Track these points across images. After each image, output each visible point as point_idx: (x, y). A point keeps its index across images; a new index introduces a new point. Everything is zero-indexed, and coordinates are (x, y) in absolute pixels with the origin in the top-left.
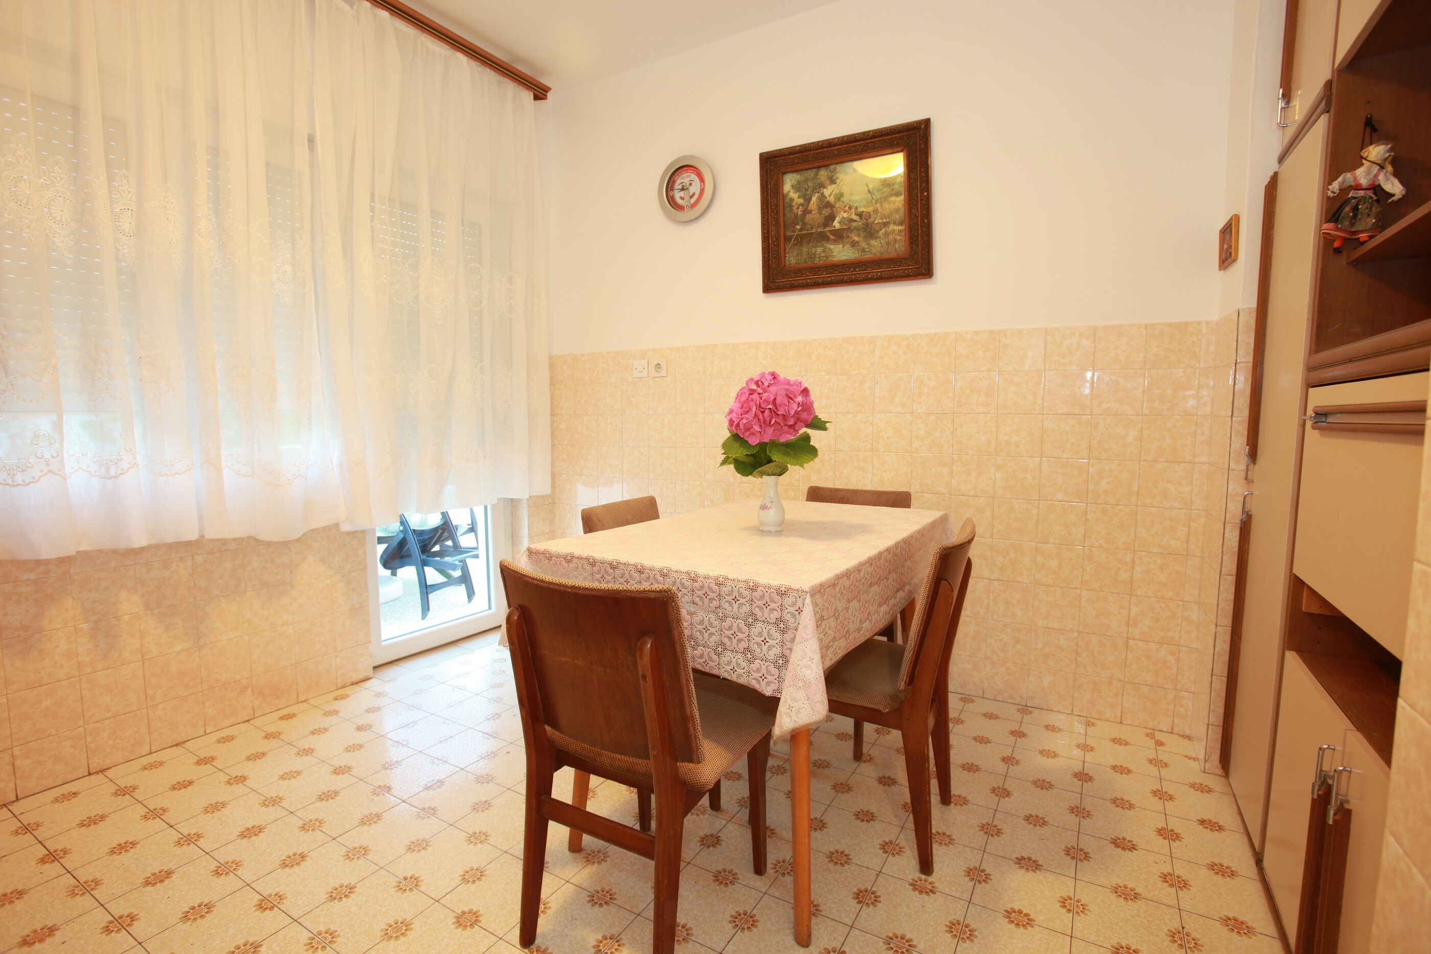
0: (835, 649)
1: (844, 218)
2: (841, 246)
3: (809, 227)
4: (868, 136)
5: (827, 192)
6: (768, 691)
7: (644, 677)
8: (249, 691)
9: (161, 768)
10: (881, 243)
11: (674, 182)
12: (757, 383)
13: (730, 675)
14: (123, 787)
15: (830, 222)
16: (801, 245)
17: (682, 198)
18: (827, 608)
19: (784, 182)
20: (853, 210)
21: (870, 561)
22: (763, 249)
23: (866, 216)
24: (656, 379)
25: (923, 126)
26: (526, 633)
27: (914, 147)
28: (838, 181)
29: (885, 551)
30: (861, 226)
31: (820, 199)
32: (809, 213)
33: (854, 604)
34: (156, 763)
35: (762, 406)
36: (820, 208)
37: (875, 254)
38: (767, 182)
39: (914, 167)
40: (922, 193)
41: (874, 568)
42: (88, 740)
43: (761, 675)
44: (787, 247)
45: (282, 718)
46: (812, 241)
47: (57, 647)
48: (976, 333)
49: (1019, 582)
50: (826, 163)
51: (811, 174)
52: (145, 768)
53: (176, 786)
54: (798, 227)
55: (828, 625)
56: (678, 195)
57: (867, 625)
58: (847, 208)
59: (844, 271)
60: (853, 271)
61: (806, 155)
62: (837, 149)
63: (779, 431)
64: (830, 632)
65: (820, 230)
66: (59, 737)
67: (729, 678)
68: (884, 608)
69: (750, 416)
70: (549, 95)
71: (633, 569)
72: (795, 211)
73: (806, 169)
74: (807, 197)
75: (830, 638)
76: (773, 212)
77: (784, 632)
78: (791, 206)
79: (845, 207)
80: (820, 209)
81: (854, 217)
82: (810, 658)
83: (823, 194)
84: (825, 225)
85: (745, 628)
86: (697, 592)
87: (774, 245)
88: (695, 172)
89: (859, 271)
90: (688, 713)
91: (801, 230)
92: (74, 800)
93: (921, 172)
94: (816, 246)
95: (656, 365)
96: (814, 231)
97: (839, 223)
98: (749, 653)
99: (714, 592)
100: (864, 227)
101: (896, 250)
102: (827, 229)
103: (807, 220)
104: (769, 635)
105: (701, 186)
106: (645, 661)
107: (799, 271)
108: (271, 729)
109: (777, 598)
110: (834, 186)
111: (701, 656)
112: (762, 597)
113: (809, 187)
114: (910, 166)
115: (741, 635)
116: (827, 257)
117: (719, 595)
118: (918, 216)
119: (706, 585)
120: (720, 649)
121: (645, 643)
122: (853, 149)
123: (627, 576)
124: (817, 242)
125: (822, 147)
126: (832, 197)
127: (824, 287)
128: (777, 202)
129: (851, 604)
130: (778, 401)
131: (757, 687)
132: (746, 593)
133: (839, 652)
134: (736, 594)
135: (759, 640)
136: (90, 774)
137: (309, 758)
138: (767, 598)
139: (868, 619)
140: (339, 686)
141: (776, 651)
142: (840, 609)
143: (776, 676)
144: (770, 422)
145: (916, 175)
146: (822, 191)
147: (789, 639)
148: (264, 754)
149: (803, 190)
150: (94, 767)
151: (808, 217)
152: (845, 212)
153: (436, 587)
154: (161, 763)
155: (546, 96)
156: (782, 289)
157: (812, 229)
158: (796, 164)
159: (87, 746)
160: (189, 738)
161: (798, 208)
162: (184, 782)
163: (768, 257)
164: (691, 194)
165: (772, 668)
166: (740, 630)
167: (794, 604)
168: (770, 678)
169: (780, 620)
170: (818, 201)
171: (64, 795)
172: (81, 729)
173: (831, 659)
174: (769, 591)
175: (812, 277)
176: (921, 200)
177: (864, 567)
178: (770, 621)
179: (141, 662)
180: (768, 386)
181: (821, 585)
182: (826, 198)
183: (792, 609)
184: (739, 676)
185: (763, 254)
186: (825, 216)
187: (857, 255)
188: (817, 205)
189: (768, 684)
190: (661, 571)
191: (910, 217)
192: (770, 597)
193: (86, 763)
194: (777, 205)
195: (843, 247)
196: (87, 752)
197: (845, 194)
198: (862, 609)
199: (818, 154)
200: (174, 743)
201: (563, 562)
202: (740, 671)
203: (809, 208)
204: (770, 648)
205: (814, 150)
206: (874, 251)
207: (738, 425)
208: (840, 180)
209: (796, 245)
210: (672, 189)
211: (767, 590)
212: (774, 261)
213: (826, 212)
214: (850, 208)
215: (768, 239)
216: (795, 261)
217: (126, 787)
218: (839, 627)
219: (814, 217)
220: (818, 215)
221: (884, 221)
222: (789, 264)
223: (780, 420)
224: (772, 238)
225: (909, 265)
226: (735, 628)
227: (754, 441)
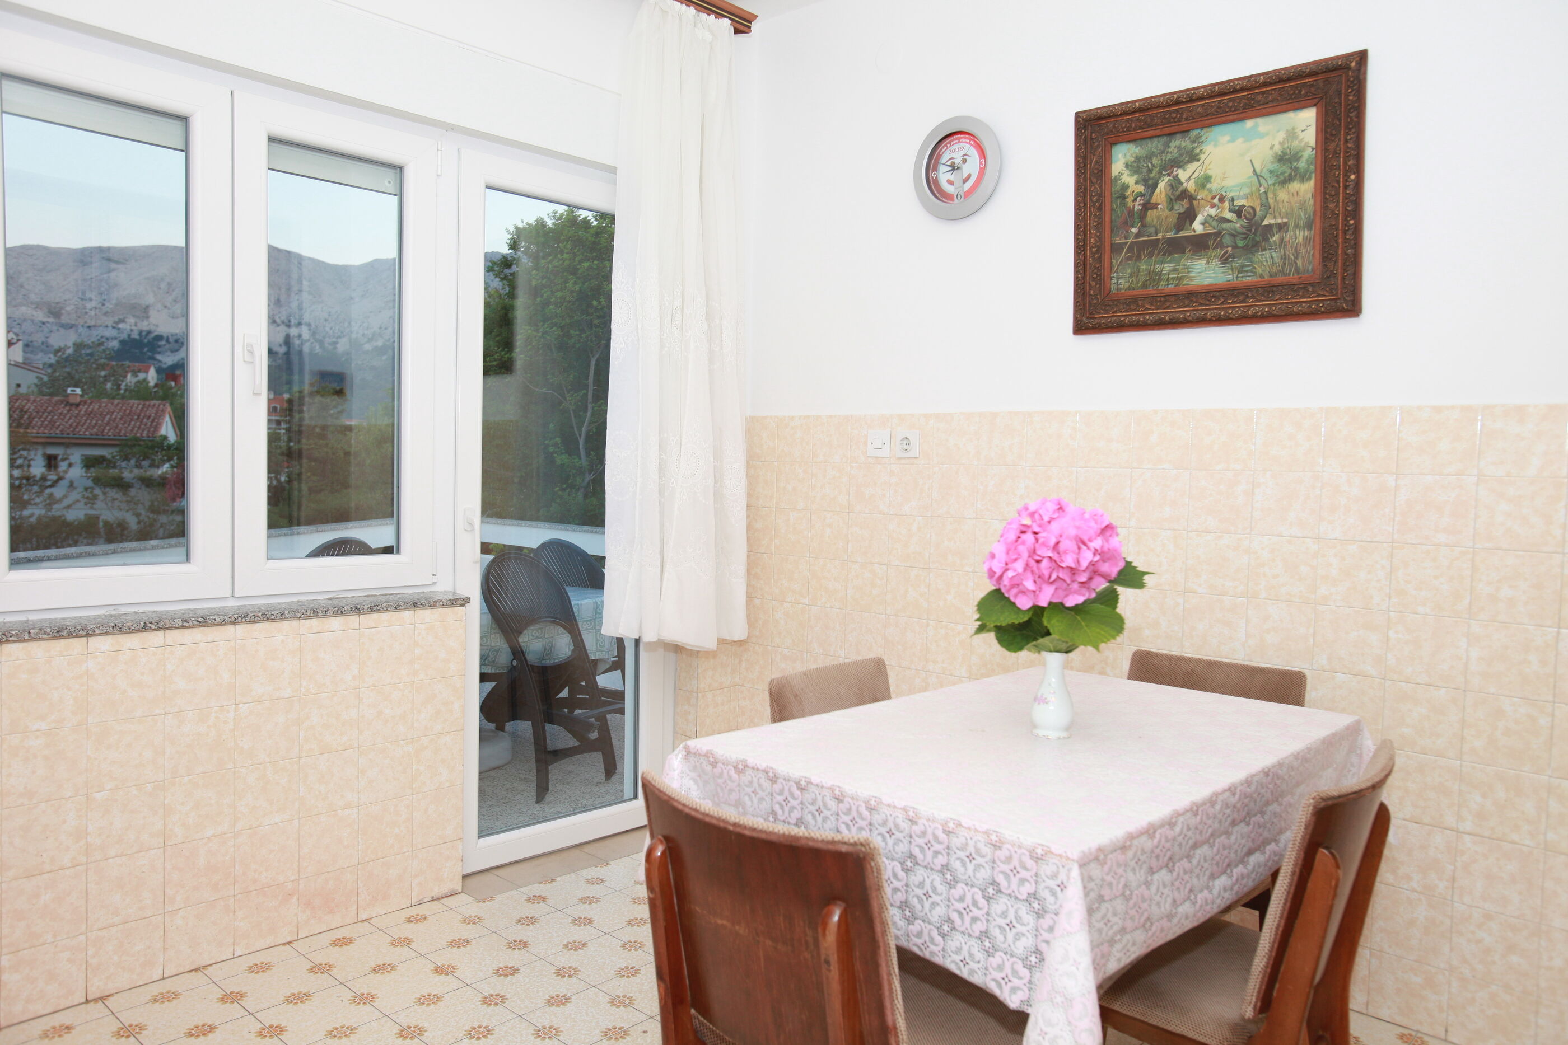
0: (1126, 945)
1: (1211, 217)
2: (1204, 262)
3: (1152, 230)
4: (1256, 82)
5: (1183, 175)
6: (1013, 1002)
7: (828, 962)
8: (295, 897)
9: (175, 1001)
10: (1272, 257)
11: (939, 156)
12: (1032, 515)
13: (959, 969)
14: (127, 1025)
15: (1188, 222)
16: (1139, 258)
17: (950, 183)
18: (1110, 884)
19: (1114, 159)
20: (1226, 204)
21: (1194, 810)
22: (1076, 265)
23: (1249, 213)
24: (903, 461)
25: (1353, 64)
26: (671, 876)
27: (1337, 100)
28: (1202, 157)
29: (1225, 791)
30: (1239, 230)
31: (1171, 186)
32: (1152, 208)
33: (1163, 875)
34: (170, 994)
35: (1039, 553)
36: (1171, 199)
37: (1261, 276)
38: (1085, 158)
39: (1334, 132)
40: (1346, 176)
41: (1201, 819)
42: (90, 953)
43: (1003, 975)
44: (1114, 261)
45: (335, 943)
46: (1156, 252)
47: (64, 822)
48: (1438, 409)
49: (1513, 842)
50: (1184, 127)
51: (1155, 145)
52: (155, 1000)
53: (193, 1032)
54: (1134, 230)
55: (1111, 910)
56: (944, 176)
57: (1186, 908)
58: (1216, 201)
59: (1208, 302)
60: (1222, 303)
61: (1150, 115)
62: (1203, 105)
63: (1066, 590)
64: (1114, 920)
65: (1171, 235)
66: (56, 946)
67: (958, 972)
68: (1222, 881)
69: (1019, 566)
70: (754, 26)
71: (828, 795)
72: (1130, 204)
73: (1151, 138)
74: (1150, 182)
75: (1116, 928)
76: (1094, 206)
77: (1039, 915)
78: (1124, 197)
79: (1213, 198)
80: (1171, 201)
81: (1229, 216)
82: (1075, 961)
83: (1176, 179)
84: (1179, 227)
85: (982, 902)
86: (917, 839)
87: (1093, 259)
88: (972, 143)
89: (1233, 302)
90: (890, 1023)
91: (1138, 235)
92: (67, 1037)
93: (1346, 141)
94: (1163, 262)
95: (903, 440)
96: (1160, 236)
97: (1202, 224)
98: (987, 940)
99: (939, 843)
100: (1244, 230)
101: (1297, 270)
102: (1182, 234)
103: (1148, 219)
104: (1018, 918)
105: (981, 163)
106: (830, 940)
107: (1133, 301)
108: (320, 958)
109: (1030, 863)
110: (1196, 164)
111: (919, 934)
112: (1009, 859)
113: (1153, 166)
114: (1327, 131)
115: (976, 912)
116: (1180, 279)
117: (948, 848)
118: (1338, 215)
119: (930, 831)
120: (947, 927)
121: (830, 914)
122: (1230, 104)
123: (820, 803)
124: (1164, 254)
125: (1178, 102)
126: (1192, 182)
127: (1173, 328)
128: (1101, 190)
129: (1156, 877)
130: (1062, 547)
131: (997, 992)
132: (986, 850)
133: (1132, 949)
134: (971, 849)
135: (1002, 922)
136: (87, 1001)
137: (368, 1008)
138: (1015, 862)
139: (1189, 898)
140: (414, 901)
141: (1026, 943)
142: (1134, 884)
143: (1026, 980)
144: (1050, 577)
145: (1337, 146)
146: (1175, 173)
147: (1046, 927)
148: (308, 996)
149: (1144, 170)
150: (94, 993)
151: (1151, 215)
152: (1213, 206)
153: (558, 755)
154: (176, 995)
155: (749, 27)
156: (1103, 328)
157: (1156, 233)
158: (1134, 129)
159: (87, 961)
160: (214, 961)
161: (1135, 200)
162: (203, 1026)
163: (1084, 277)
164: (965, 176)
165: (1019, 966)
166: (975, 903)
167: (1054, 876)
168: (1016, 982)
169: (1034, 895)
170: (1169, 188)
171: (54, 1028)
172: (83, 937)
173: (1119, 960)
174: (1019, 851)
175: (1154, 313)
176: (1346, 187)
177: (1181, 819)
178: (1020, 897)
179: (162, 850)
180: (1049, 522)
181: (1100, 850)
182: (1181, 183)
183: (1052, 884)
184: (972, 972)
185: (1076, 271)
186: (1180, 214)
187: (1230, 277)
188: (1167, 195)
189: (1014, 990)
190: (867, 802)
191: (1324, 216)
192: (1021, 862)
193: (85, 986)
194: (1100, 195)
195: (1208, 263)
196: (87, 969)
197: (1214, 177)
198: (1177, 883)
199: (1170, 113)
200: (193, 967)
201: (733, 773)
202: (973, 965)
203: (1153, 200)
204: (1018, 937)
205: (1163, 107)
206: (1259, 270)
207: (1001, 577)
208: (1206, 155)
209: (1129, 258)
210: (935, 169)
211: (1016, 849)
212: (1093, 284)
213: (1181, 207)
214: (1222, 200)
215: (1085, 250)
216: (1127, 285)
217: (131, 1026)
218: (1133, 912)
219: (1162, 215)
220: (1167, 212)
221: (1279, 221)
222: (1118, 289)
223: (1065, 575)
224: (1091, 248)
225: (1320, 295)
226: (969, 900)
227: (1024, 603)
